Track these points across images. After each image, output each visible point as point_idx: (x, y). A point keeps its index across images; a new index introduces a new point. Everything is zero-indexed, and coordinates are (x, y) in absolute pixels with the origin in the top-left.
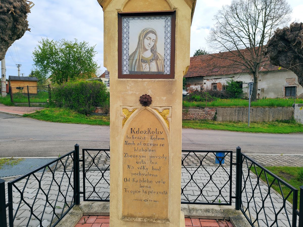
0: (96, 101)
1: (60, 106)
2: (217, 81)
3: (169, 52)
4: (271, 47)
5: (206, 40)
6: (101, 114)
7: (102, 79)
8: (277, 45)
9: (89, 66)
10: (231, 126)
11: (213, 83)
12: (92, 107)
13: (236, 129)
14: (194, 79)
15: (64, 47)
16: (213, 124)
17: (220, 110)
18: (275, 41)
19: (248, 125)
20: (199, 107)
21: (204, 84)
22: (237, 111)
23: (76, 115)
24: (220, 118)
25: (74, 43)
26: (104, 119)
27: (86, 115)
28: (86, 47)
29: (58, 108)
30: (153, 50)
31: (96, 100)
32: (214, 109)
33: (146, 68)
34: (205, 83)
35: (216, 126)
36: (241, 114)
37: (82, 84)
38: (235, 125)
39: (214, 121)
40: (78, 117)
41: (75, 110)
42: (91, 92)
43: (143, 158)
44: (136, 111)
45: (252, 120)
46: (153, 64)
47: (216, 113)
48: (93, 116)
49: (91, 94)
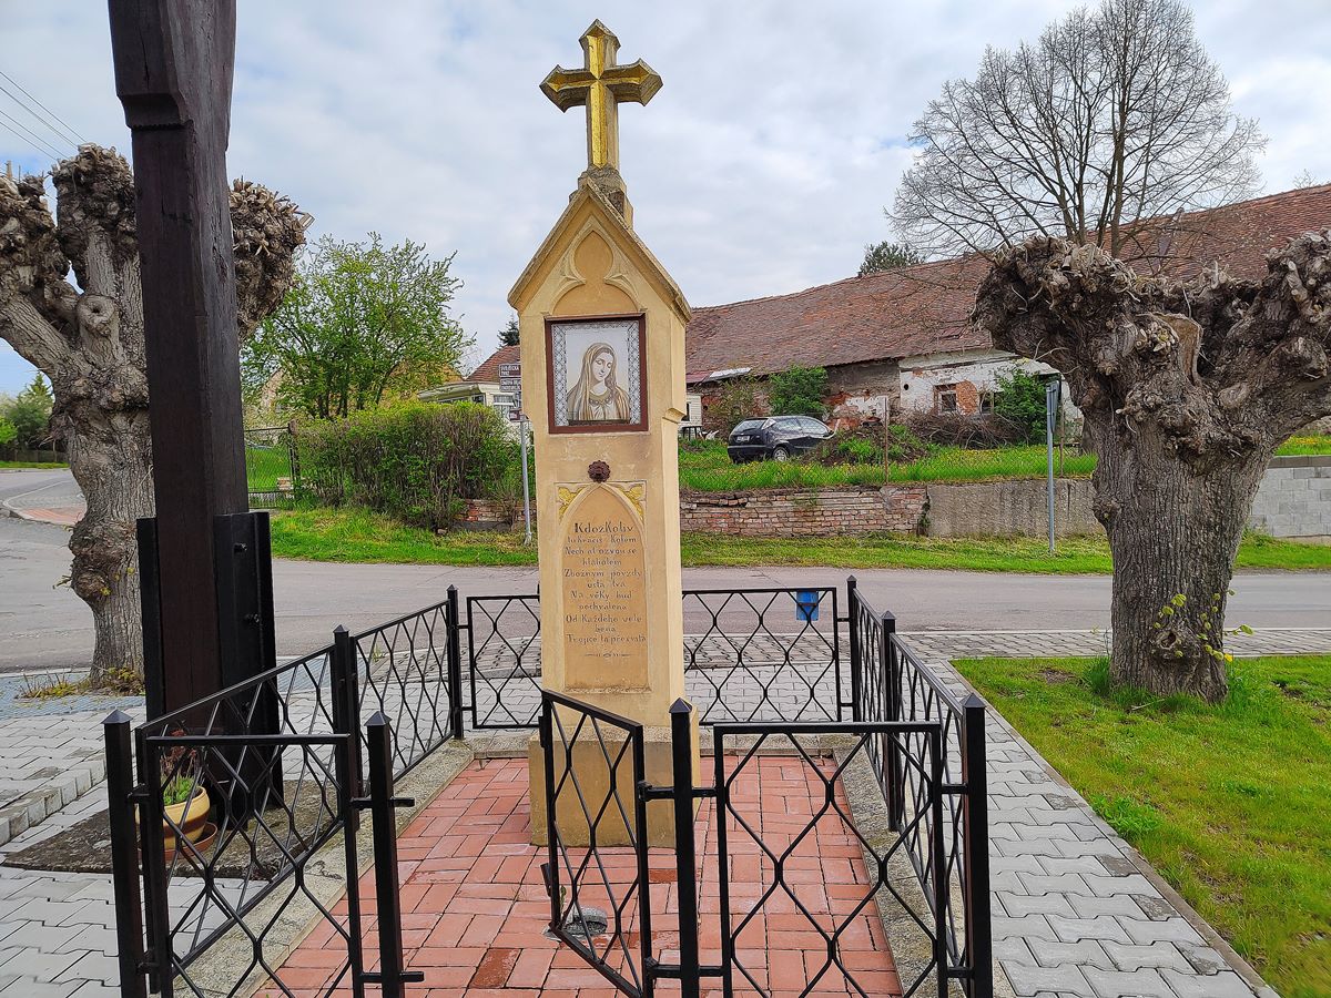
0: (468, 478)
1: (336, 502)
2: (957, 377)
3: (637, 384)
4: (988, 301)
5: (889, 221)
6: (491, 527)
7: (482, 387)
8: (1001, 295)
9: (430, 340)
10: (981, 553)
11: (937, 387)
12: (455, 502)
13: (999, 563)
14: (861, 369)
15: (329, 267)
16: (914, 547)
17: (943, 496)
18: (995, 285)
19: (1051, 545)
20: (859, 484)
21: (902, 388)
22: (1009, 497)
23: (397, 532)
24: (942, 526)
25: (367, 249)
26: (502, 541)
27: (435, 530)
28: (417, 263)
29: (329, 510)
30: (610, 381)
31: (468, 474)
32: (917, 491)
33: (597, 413)
34: (906, 387)
35: (922, 555)
36: (1026, 507)
37: (415, 418)
38: (1000, 548)
39: (921, 537)
40: (405, 540)
41: (394, 516)
42: (450, 443)
43: (600, 578)
44: (584, 491)
45: (1071, 529)
46: (611, 406)
47: (926, 507)
48: (461, 535)
49: (449, 453)
